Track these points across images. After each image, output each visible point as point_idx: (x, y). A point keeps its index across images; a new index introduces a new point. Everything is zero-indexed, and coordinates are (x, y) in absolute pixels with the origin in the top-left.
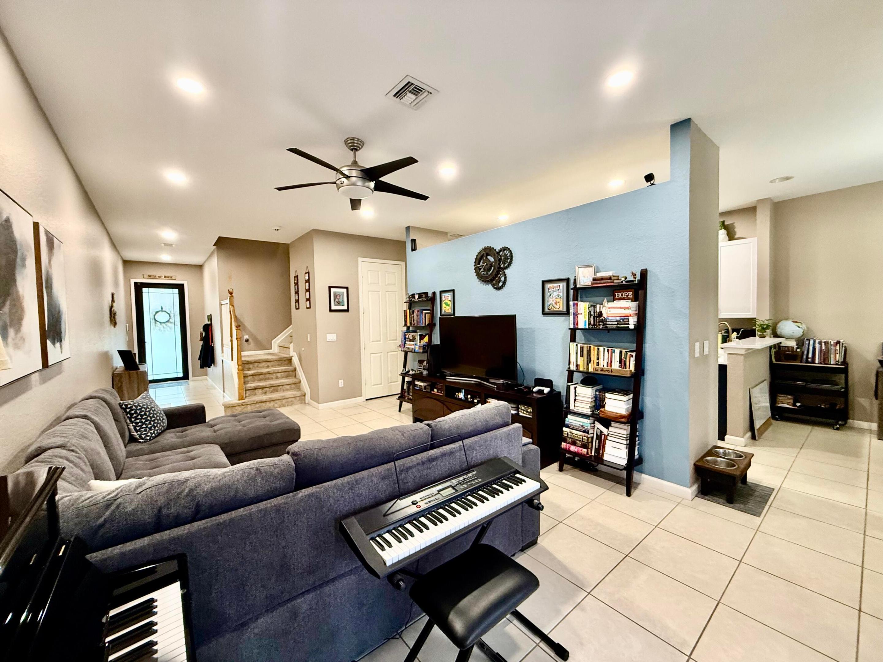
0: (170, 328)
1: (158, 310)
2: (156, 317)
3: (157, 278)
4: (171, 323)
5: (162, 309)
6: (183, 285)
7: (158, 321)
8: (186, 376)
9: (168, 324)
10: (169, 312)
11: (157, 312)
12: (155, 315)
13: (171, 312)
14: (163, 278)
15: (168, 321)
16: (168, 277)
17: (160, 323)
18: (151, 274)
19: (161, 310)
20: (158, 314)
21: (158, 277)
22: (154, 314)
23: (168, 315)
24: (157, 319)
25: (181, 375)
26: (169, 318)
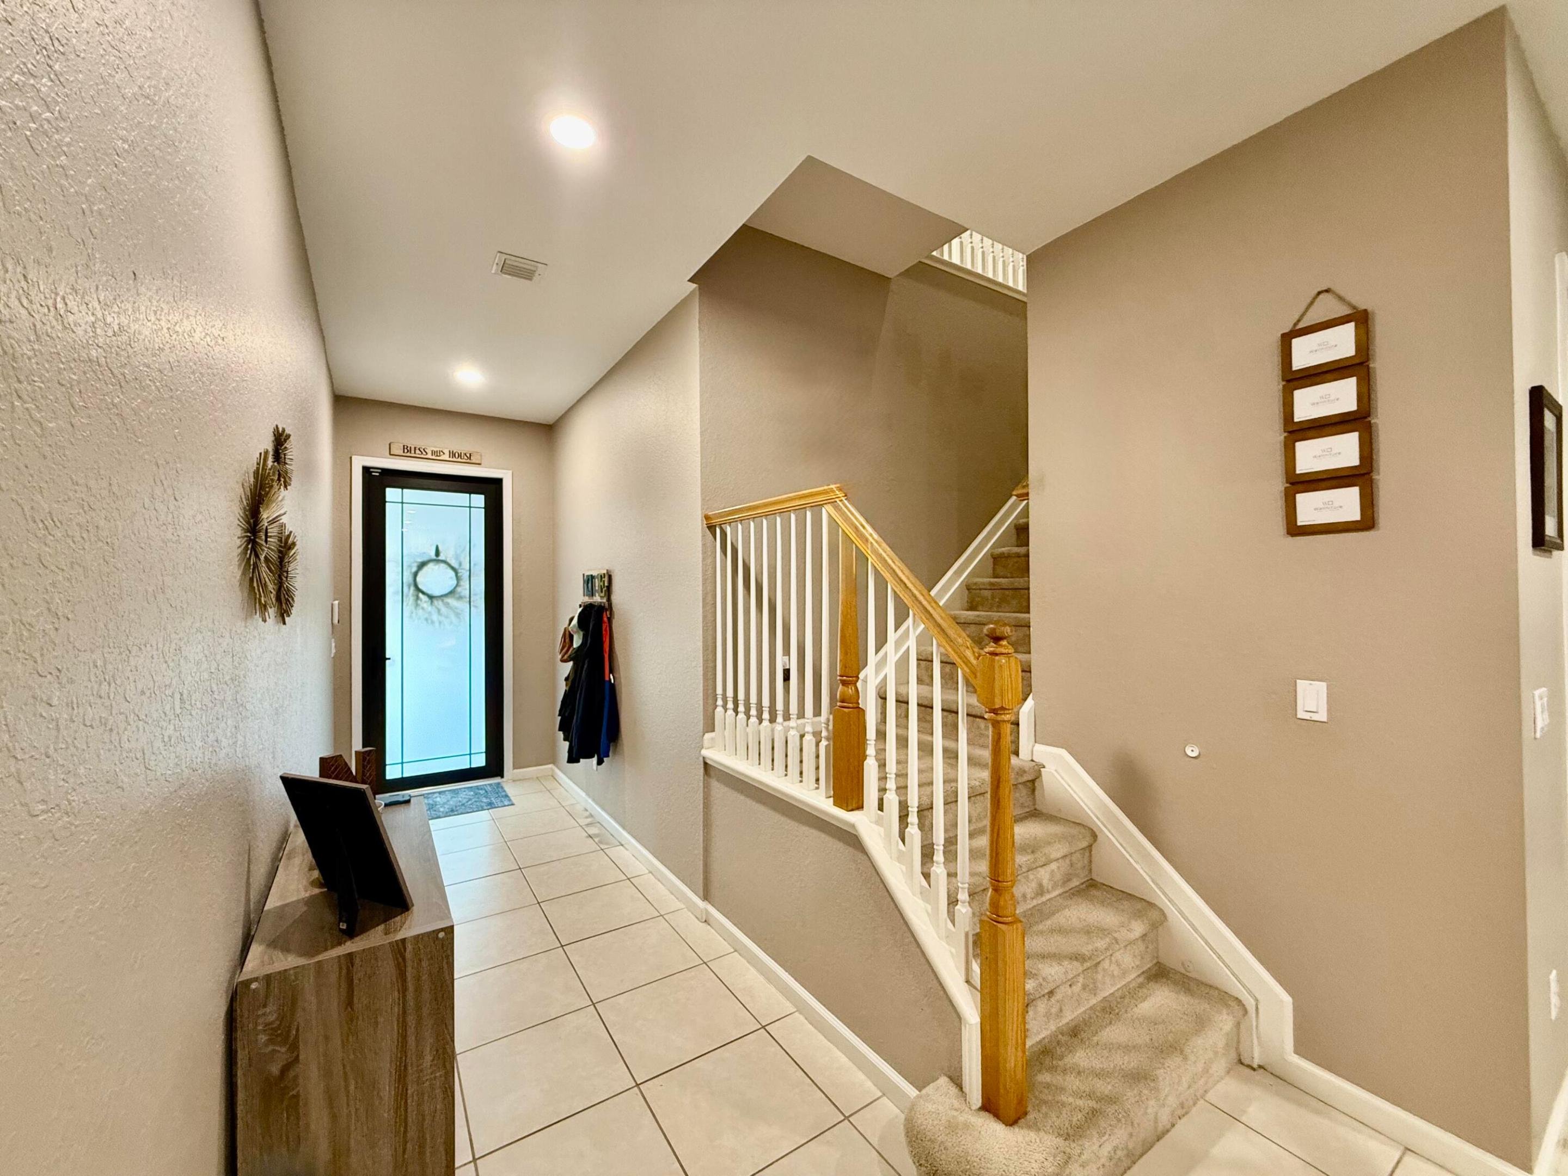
0: (457, 615)
1: (425, 559)
2: (418, 579)
3: (429, 456)
4: (460, 598)
5: (437, 553)
6: (498, 482)
7: (423, 593)
8: (494, 767)
9: (451, 601)
10: (456, 565)
11: (422, 565)
12: (416, 574)
13: (460, 564)
14: (446, 457)
15: (452, 593)
16: (460, 456)
17: (431, 597)
18: (411, 443)
19: (434, 557)
20: (425, 569)
21: (433, 453)
22: (414, 569)
23: (452, 574)
24: (420, 587)
25: (480, 761)
26: (455, 582)
